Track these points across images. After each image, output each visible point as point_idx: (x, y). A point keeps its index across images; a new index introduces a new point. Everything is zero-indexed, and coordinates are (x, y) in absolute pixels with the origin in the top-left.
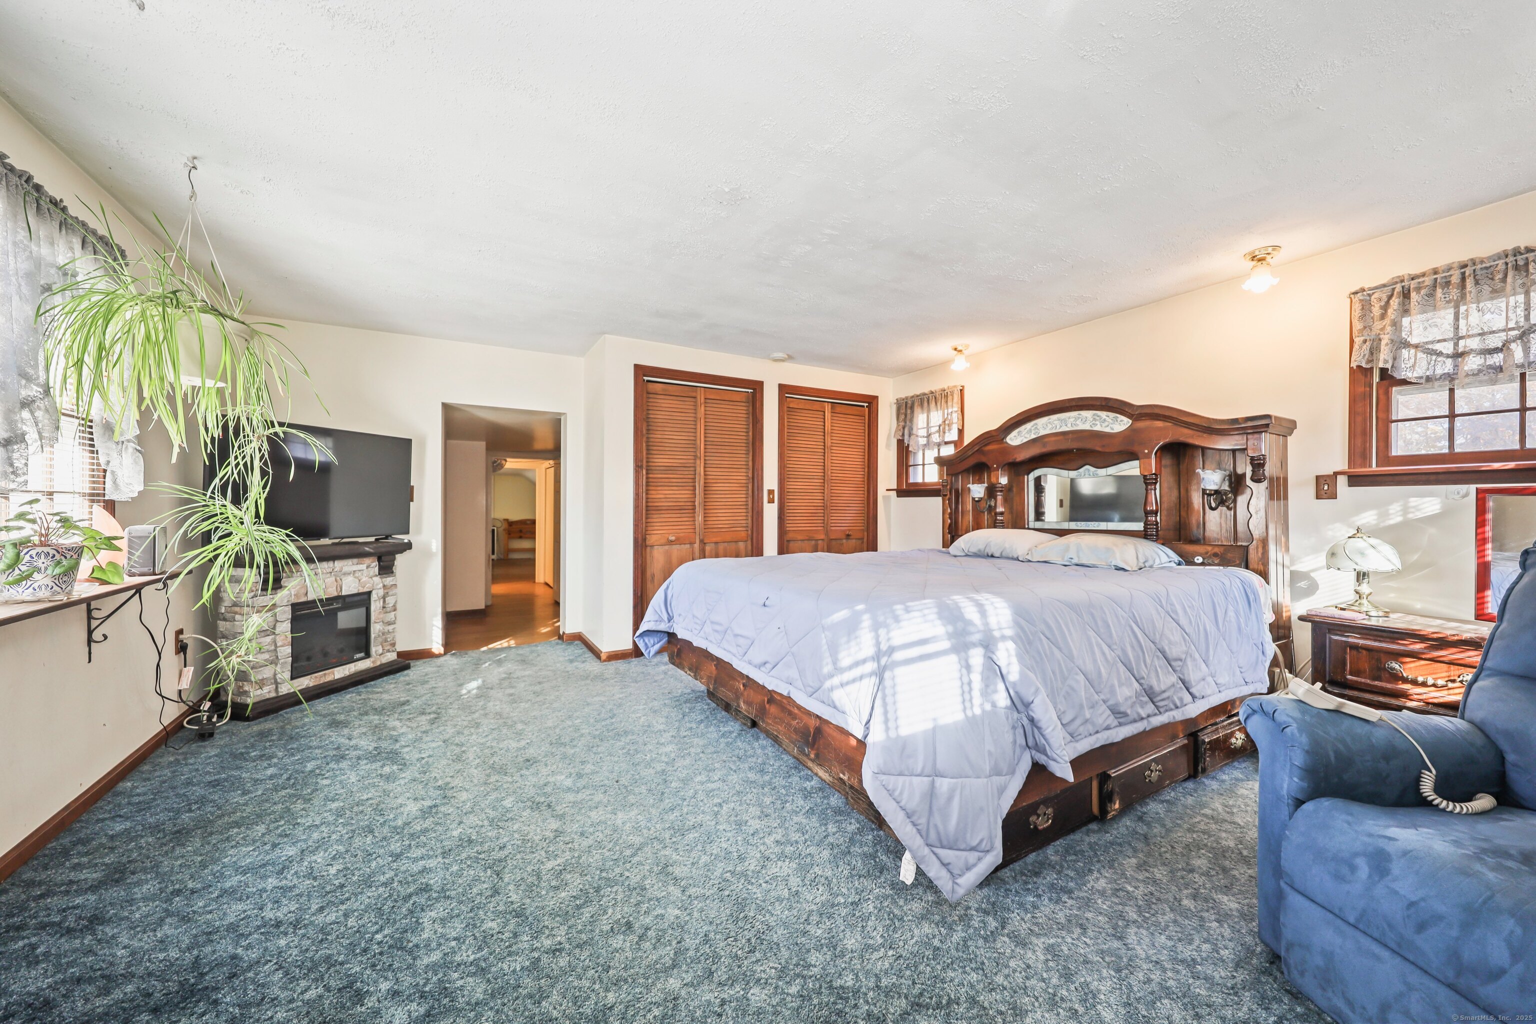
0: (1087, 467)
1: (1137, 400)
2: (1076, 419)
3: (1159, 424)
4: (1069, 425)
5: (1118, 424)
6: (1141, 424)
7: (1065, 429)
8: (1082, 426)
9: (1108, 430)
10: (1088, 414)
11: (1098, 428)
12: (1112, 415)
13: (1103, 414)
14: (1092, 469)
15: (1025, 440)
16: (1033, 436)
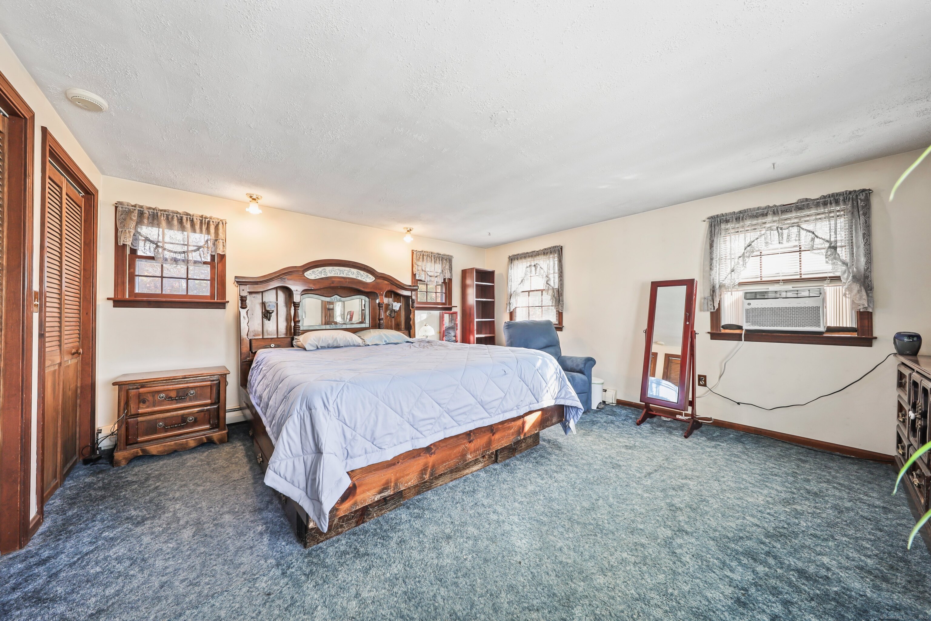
0: (336, 296)
1: (379, 270)
2: (349, 272)
3: (386, 282)
4: (345, 274)
5: (369, 279)
6: (379, 281)
7: (342, 275)
8: (351, 276)
9: (364, 280)
10: (355, 271)
11: (359, 278)
12: (366, 274)
13: (362, 272)
14: (339, 297)
15: (318, 278)
16: (323, 276)
